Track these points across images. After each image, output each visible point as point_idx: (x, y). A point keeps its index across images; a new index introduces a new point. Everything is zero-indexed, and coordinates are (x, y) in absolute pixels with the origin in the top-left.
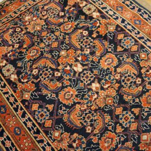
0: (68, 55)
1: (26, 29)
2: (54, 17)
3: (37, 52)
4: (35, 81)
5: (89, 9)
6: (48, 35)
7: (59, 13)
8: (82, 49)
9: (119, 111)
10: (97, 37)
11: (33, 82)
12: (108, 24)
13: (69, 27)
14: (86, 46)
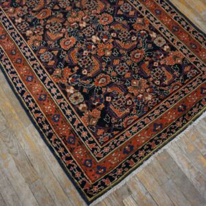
0: (104, 50)
1: (148, 83)
2: (117, 95)
3: (133, 56)
4: (133, 31)
5: (76, 98)
6: (123, 73)
7: (112, 100)
8: (90, 55)
9: (69, 8)
10: (74, 67)
11: (136, 30)
12: (60, 78)
13: (101, 81)
14: (86, 58)
